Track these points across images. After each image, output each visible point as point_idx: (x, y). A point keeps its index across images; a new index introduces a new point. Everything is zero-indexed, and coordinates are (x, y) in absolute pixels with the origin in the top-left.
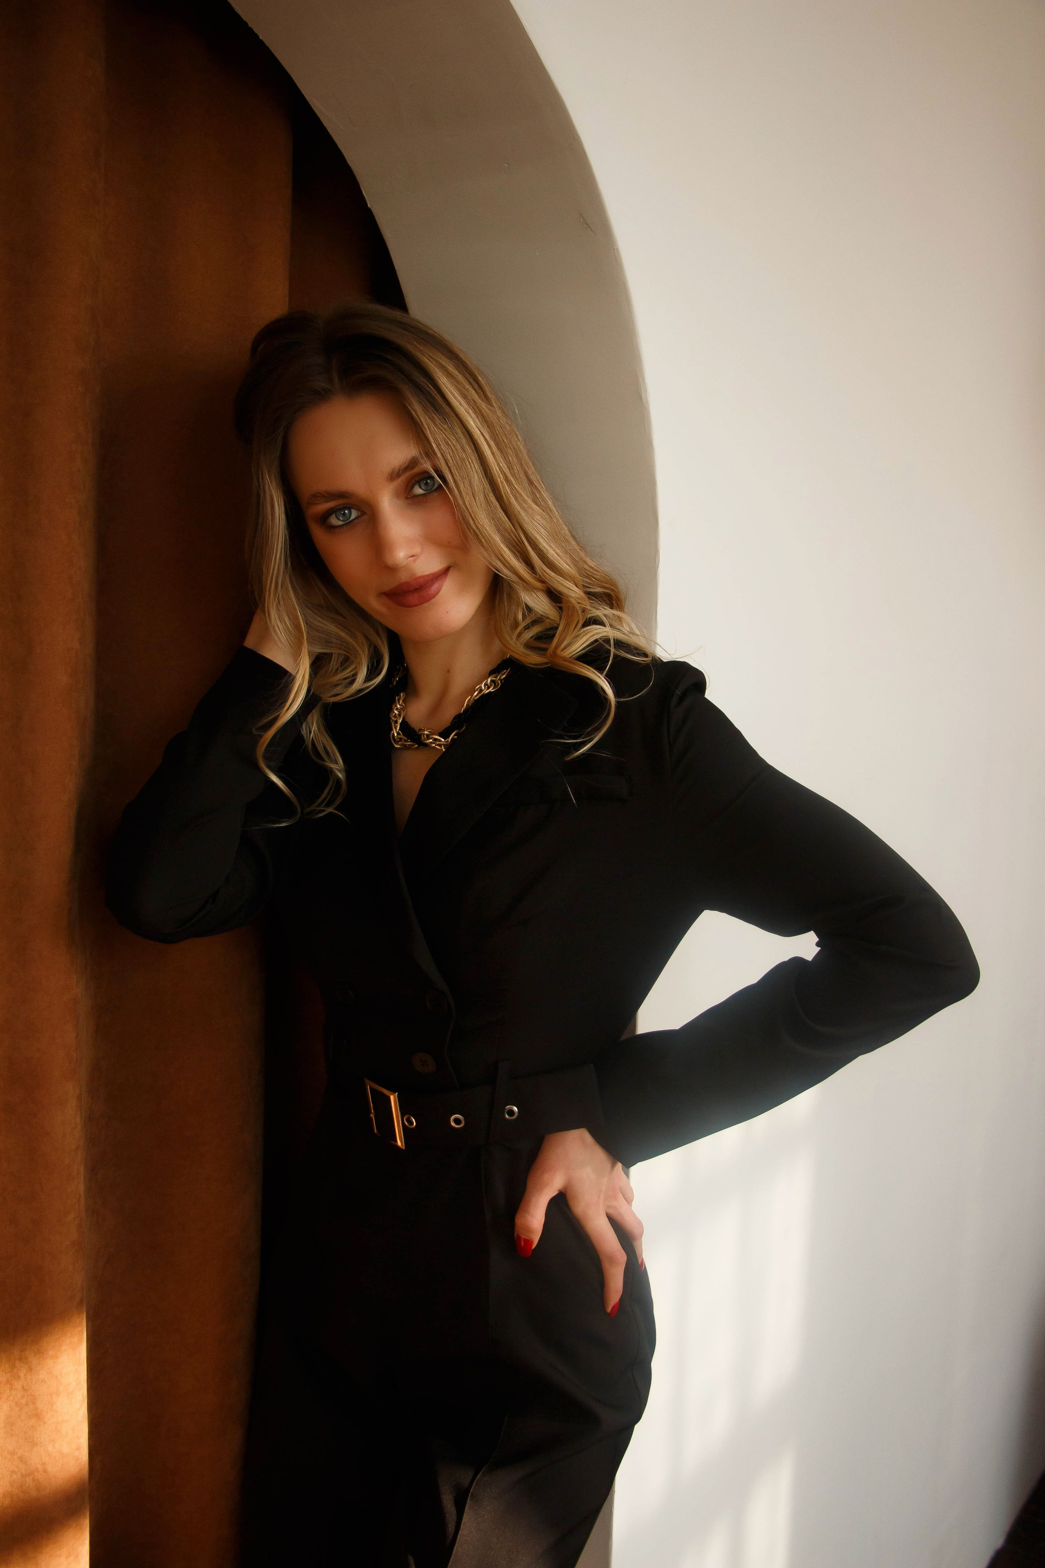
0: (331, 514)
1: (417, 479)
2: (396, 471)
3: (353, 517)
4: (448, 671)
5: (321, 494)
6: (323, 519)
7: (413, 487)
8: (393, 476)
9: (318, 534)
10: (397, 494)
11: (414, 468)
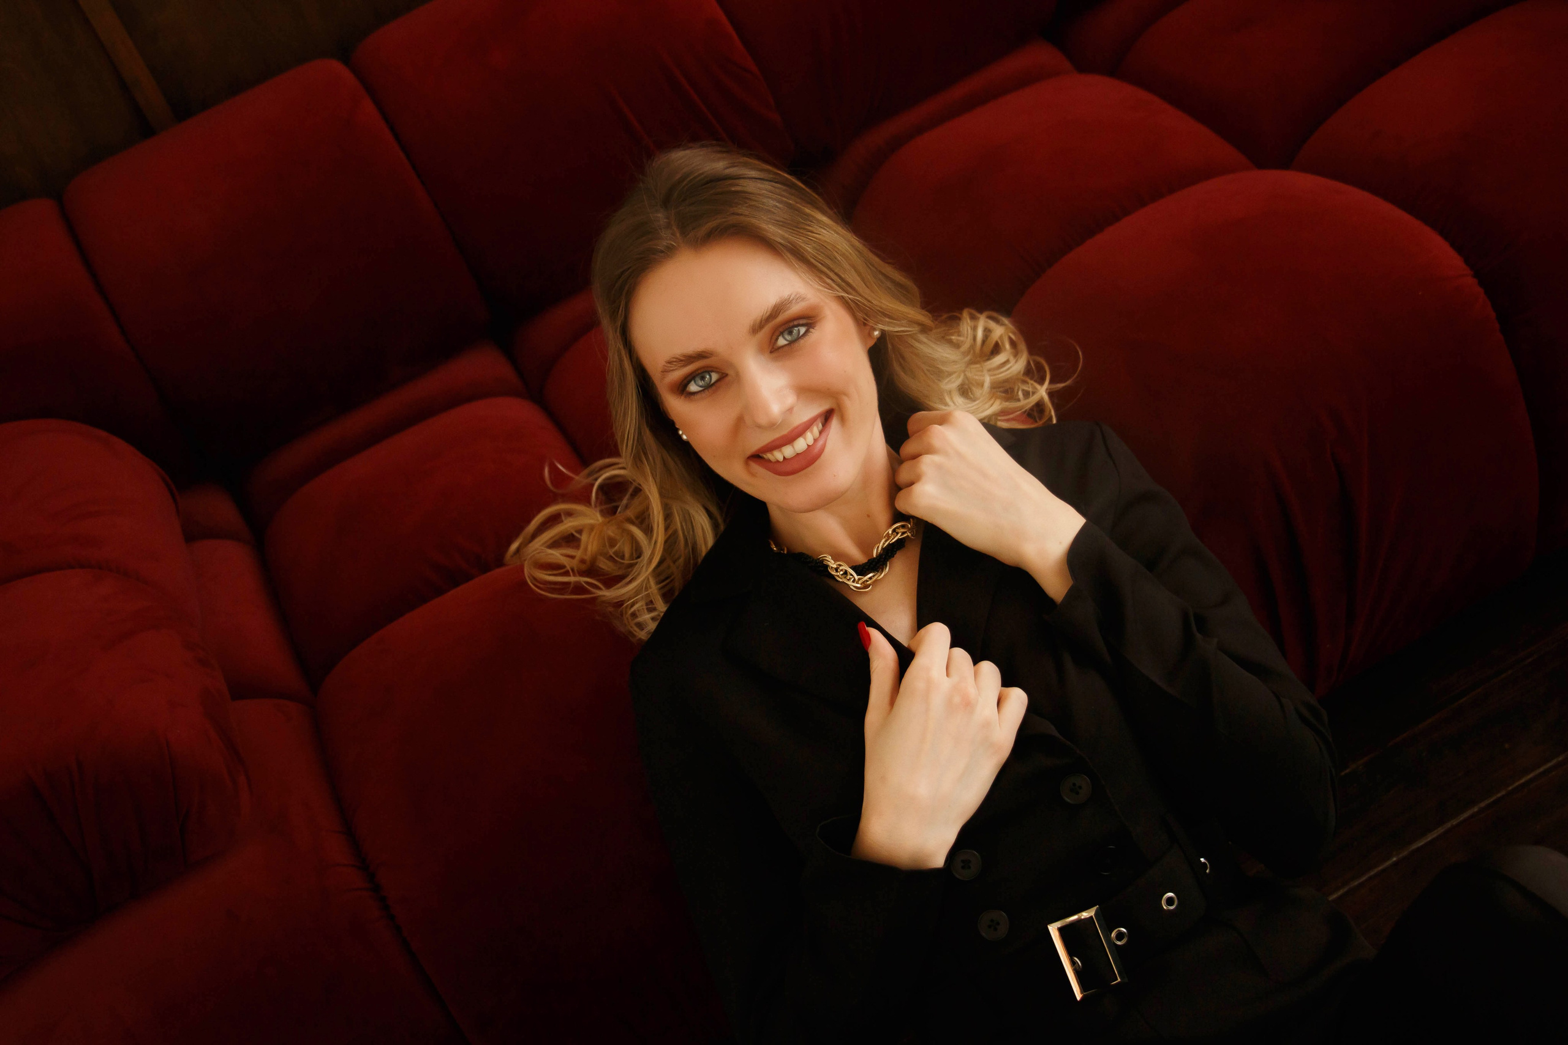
0: (689, 382)
1: (781, 330)
2: (758, 321)
3: (714, 380)
4: (868, 516)
5: (677, 358)
6: (681, 388)
7: (777, 339)
8: (756, 328)
9: (676, 406)
10: (761, 350)
11: (778, 316)
